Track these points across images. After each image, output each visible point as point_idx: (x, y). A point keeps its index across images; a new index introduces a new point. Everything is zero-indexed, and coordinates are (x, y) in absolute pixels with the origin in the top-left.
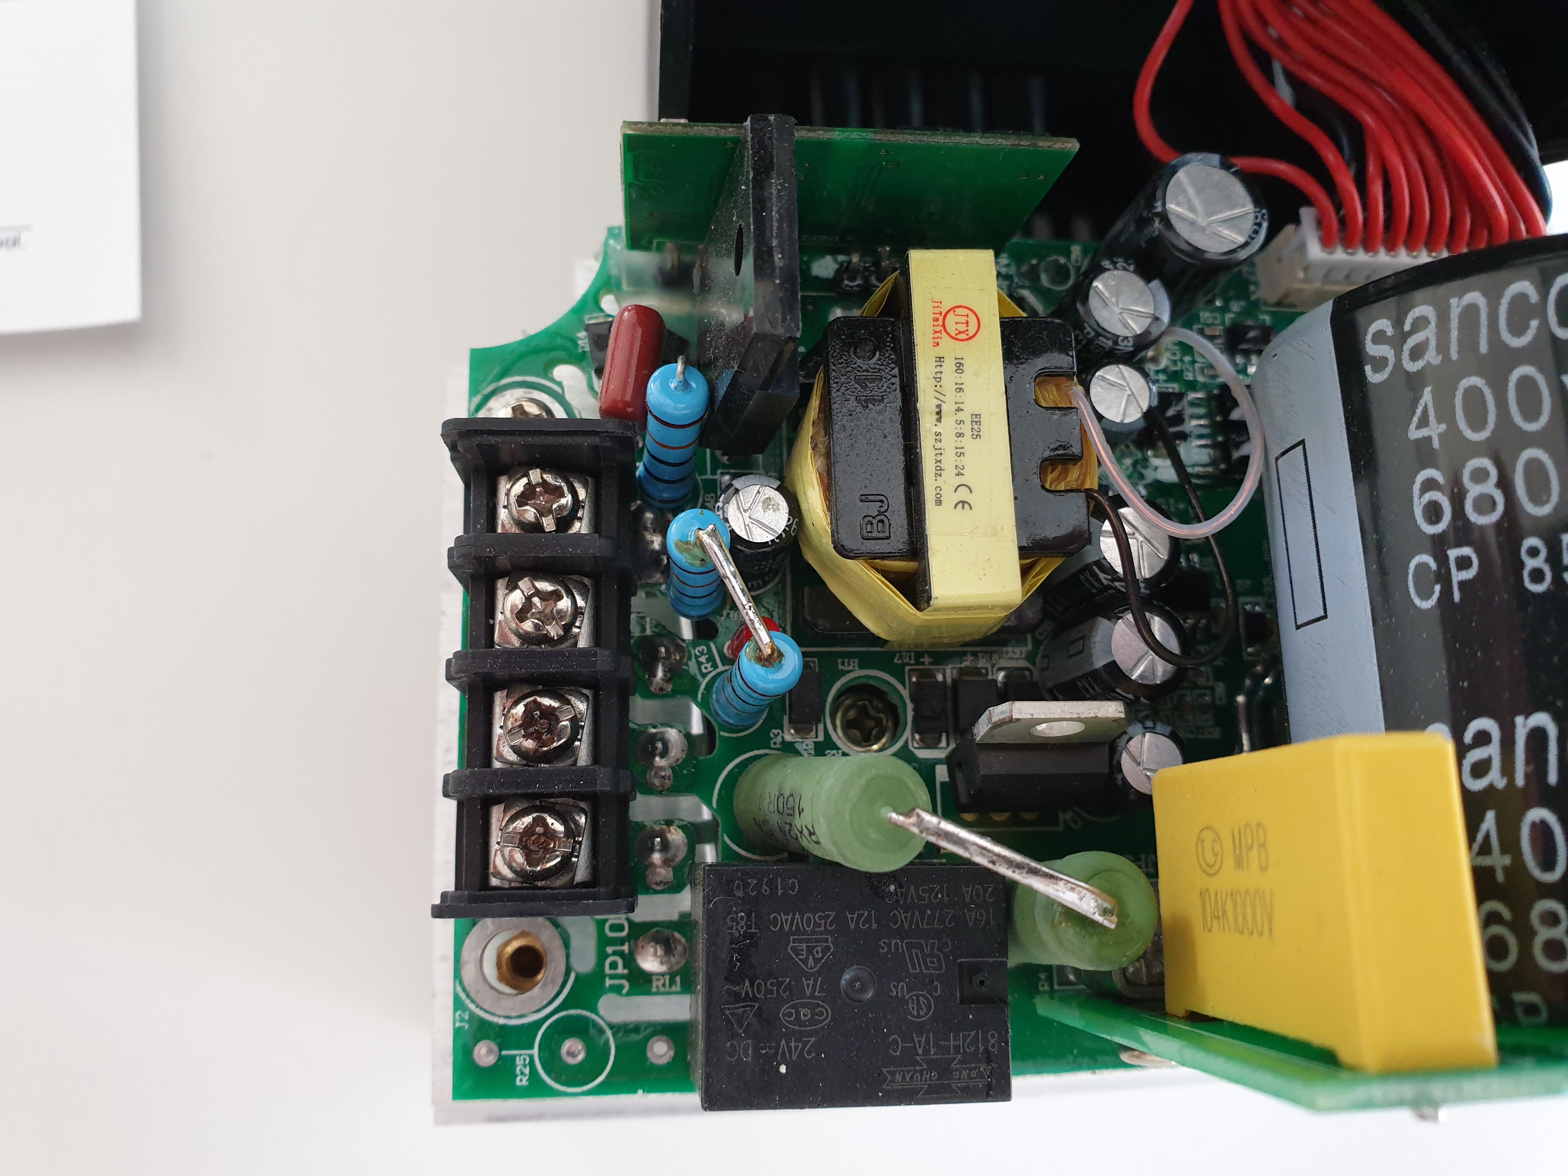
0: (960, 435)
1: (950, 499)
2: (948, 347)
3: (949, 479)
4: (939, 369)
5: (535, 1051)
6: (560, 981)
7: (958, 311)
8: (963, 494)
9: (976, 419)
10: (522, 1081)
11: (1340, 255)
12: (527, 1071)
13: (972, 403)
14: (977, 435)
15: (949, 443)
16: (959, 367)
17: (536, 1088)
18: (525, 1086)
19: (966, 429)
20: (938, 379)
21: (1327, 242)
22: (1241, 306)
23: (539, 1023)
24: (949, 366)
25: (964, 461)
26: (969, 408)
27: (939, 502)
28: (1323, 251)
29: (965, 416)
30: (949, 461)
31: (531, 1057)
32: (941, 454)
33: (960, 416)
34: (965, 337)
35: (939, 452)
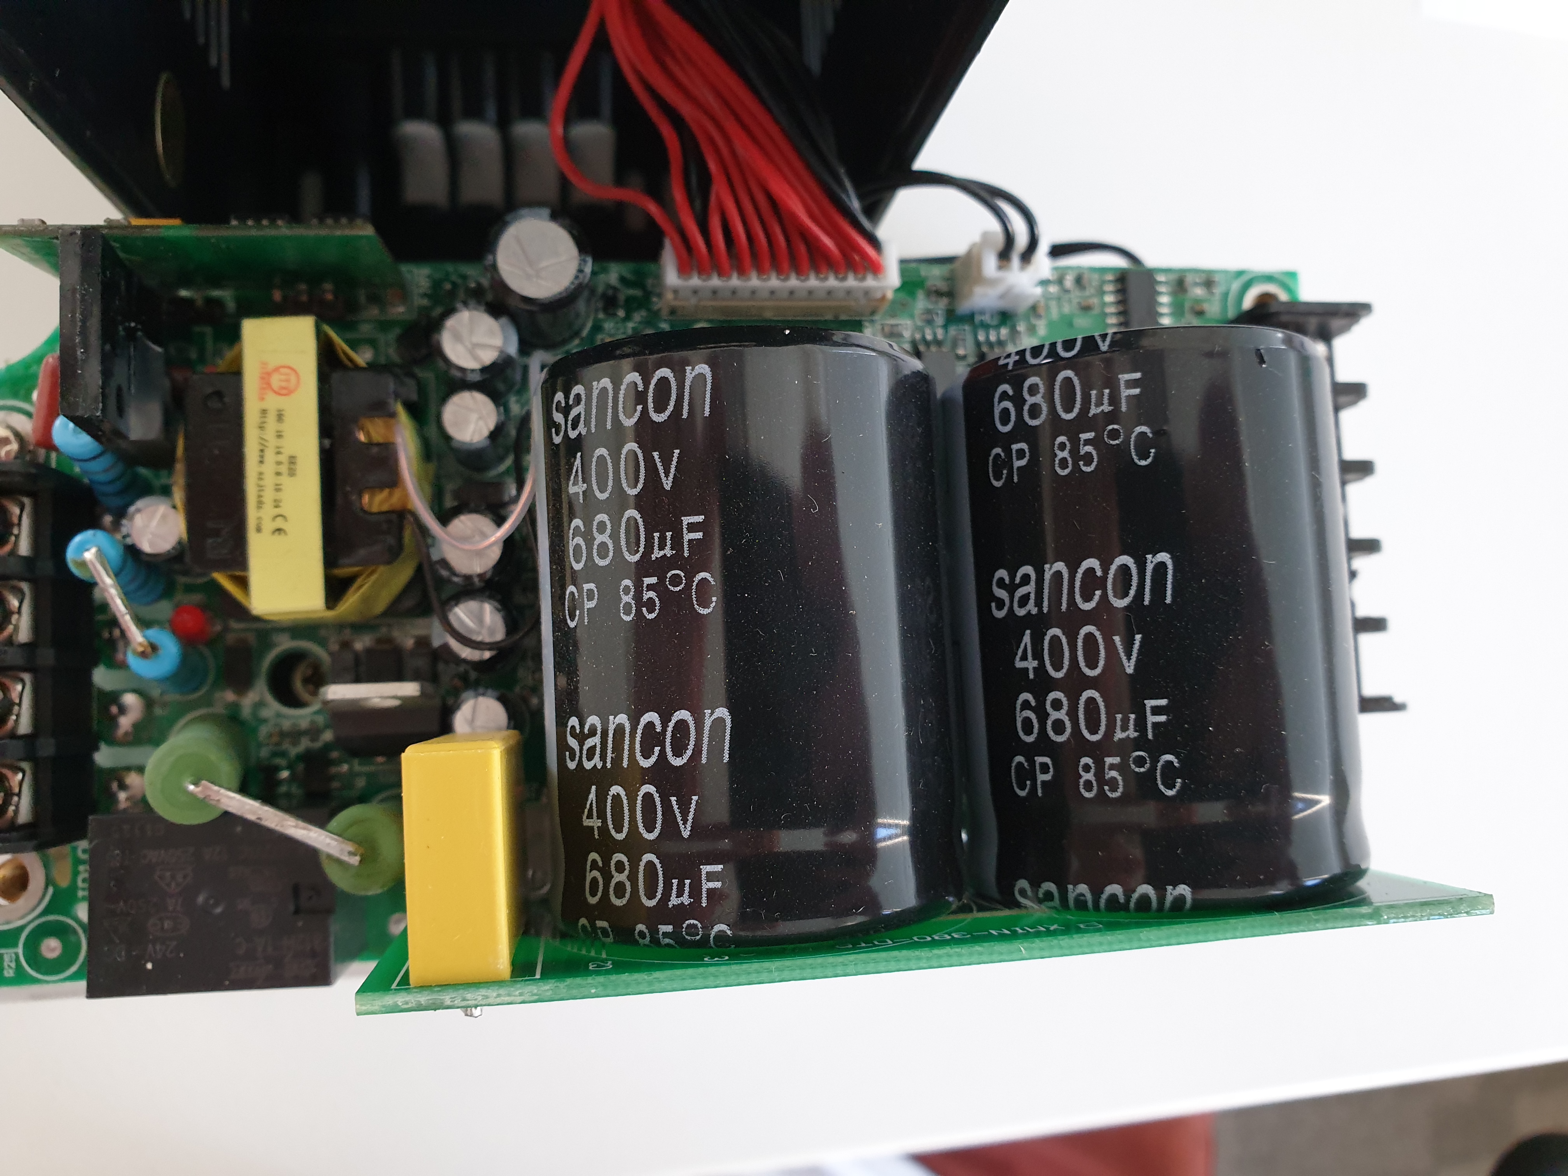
0: (278, 474)
1: (268, 526)
2: (273, 402)
3: (268, 511)
4: (263, 420)
5: (20, 950)
6: (40, 894)
7: (283, 370)
8: (279, 523)
9: (292, 460)
10: (9, 973)
11: (695, 281)
12: (13, 965)
13: (290, 446)
14: (292, 473)
15: (269, 480)
16: (280, 417)
17: (21, 978)
18: (12, 977)
19: (284, 469)
20: (261, 427)
21: (684, 270)
22: (642, 316)
23: (21, 929)
24: (271, 418)
25: (280, 495)
26: (287, 451)
27: (259, 530)
28: (679, 277)
29: (283, 458)
30: (269, 496)
31: (17, 955)
32: (263, 490)
33: (281, 458)
34: (285, 391)
35: (261, 488)
